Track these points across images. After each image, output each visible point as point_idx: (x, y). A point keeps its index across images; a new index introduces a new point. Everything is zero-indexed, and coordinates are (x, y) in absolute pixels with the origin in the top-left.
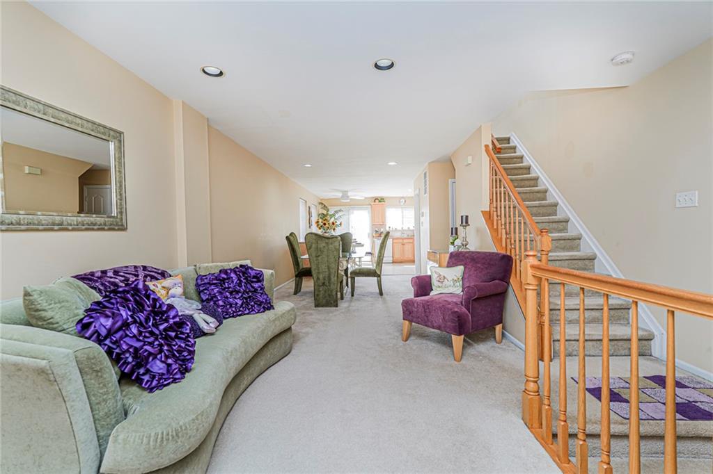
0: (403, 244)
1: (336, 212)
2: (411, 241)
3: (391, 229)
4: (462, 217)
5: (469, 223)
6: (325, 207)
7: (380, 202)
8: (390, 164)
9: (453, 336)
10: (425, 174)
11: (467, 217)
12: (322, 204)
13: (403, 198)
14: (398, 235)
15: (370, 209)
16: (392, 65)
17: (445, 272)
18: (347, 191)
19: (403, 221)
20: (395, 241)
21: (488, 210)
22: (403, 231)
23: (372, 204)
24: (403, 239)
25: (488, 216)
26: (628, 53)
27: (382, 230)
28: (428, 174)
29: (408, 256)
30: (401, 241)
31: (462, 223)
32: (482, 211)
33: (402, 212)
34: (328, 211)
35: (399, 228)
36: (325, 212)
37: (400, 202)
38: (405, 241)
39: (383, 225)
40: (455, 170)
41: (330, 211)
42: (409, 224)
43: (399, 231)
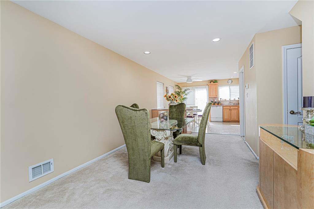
0: (230, 110)
1: (186, 90)
2: (237, 107)
3: (222, 100)
6: (179, 88)
7: (214, 83)
12: (178, 86)
13: (230, 79)
14: (226, 104)
15: (208, 88)
19: (230, 95)
20: (224, 108)
22: (230, 101)
23: (209, 84)
24: (230, 106)
29: (234, 118)
30: (229, 108)
33: (230, 89)
34: (181, 89)
35: (228, 99)
37: (228, 82)
38: (232, 108)
39: (216, 97)
41: (182, 89)
42: (236, 97)
43: (228, 101)
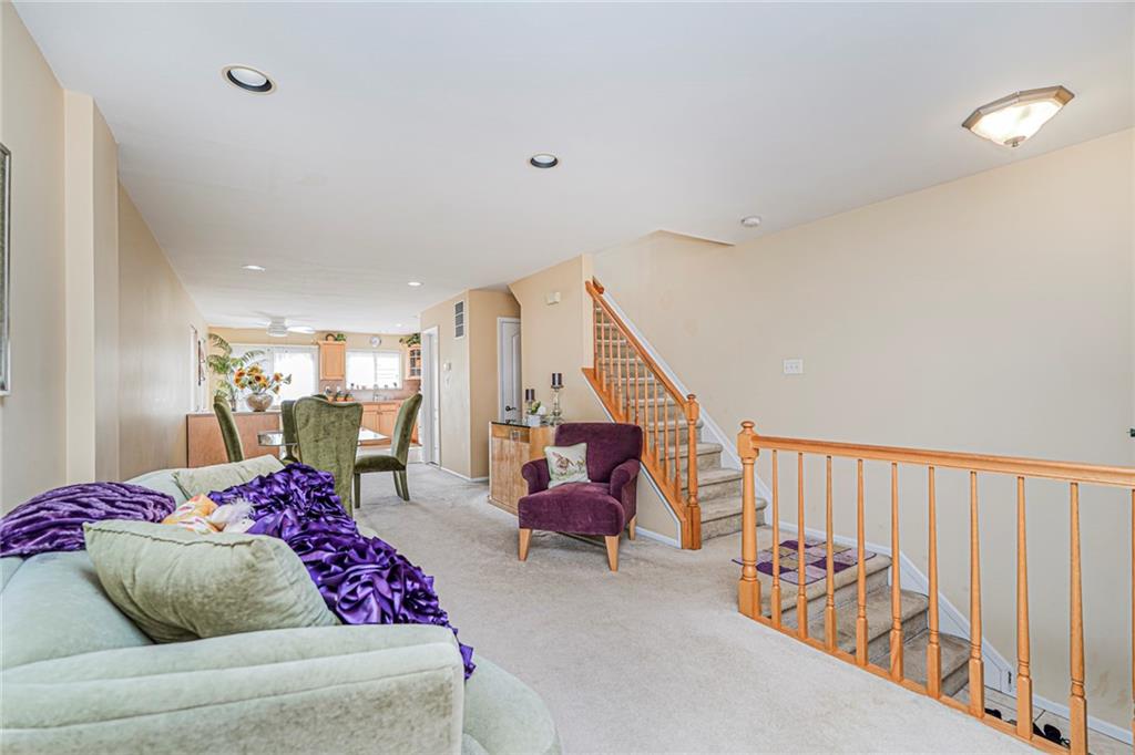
0: (379, 413)
2: (394, 407)
3: (355, 388)
4: (554, 375)
5: (563, 383)
6: (222, 344)
7: (336, 340)
8: (412, 284)
9: (607, 537)
10: (460, 307)
11: (560, 375)
12: (216, 337)
13: (376, 335)
14: (368, 397)
15: (316, 355)
16: (554, 163)
17: (565, 452)
18: (283, 318)
19: (376, 374)
20: (365, 408)
21: (592, 367)
22: (376, 391)
23: (321, 342)
24: (378, 404)
25: (593, 375)
26: (756, 217)
27: (339, 389)
28: (466, 308)
30: (376, 407)
31: (554, 383)
32: (583, 369)
33: (375, 360)
35: (370, 386)
36: (221, 352)
37: (371, 342)
38: (383, 407)
39: (342, 379)
40: (519, 306)
43: (369, 390)
